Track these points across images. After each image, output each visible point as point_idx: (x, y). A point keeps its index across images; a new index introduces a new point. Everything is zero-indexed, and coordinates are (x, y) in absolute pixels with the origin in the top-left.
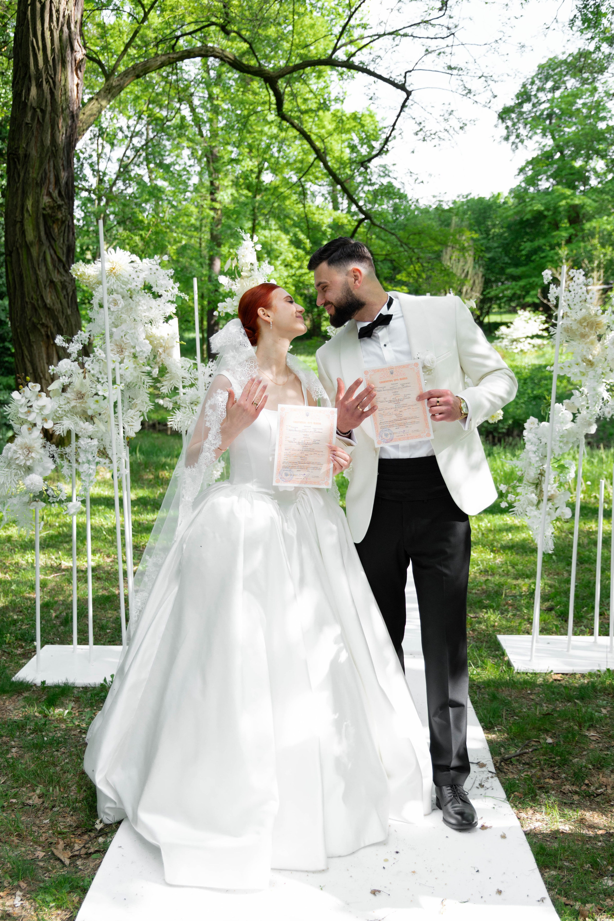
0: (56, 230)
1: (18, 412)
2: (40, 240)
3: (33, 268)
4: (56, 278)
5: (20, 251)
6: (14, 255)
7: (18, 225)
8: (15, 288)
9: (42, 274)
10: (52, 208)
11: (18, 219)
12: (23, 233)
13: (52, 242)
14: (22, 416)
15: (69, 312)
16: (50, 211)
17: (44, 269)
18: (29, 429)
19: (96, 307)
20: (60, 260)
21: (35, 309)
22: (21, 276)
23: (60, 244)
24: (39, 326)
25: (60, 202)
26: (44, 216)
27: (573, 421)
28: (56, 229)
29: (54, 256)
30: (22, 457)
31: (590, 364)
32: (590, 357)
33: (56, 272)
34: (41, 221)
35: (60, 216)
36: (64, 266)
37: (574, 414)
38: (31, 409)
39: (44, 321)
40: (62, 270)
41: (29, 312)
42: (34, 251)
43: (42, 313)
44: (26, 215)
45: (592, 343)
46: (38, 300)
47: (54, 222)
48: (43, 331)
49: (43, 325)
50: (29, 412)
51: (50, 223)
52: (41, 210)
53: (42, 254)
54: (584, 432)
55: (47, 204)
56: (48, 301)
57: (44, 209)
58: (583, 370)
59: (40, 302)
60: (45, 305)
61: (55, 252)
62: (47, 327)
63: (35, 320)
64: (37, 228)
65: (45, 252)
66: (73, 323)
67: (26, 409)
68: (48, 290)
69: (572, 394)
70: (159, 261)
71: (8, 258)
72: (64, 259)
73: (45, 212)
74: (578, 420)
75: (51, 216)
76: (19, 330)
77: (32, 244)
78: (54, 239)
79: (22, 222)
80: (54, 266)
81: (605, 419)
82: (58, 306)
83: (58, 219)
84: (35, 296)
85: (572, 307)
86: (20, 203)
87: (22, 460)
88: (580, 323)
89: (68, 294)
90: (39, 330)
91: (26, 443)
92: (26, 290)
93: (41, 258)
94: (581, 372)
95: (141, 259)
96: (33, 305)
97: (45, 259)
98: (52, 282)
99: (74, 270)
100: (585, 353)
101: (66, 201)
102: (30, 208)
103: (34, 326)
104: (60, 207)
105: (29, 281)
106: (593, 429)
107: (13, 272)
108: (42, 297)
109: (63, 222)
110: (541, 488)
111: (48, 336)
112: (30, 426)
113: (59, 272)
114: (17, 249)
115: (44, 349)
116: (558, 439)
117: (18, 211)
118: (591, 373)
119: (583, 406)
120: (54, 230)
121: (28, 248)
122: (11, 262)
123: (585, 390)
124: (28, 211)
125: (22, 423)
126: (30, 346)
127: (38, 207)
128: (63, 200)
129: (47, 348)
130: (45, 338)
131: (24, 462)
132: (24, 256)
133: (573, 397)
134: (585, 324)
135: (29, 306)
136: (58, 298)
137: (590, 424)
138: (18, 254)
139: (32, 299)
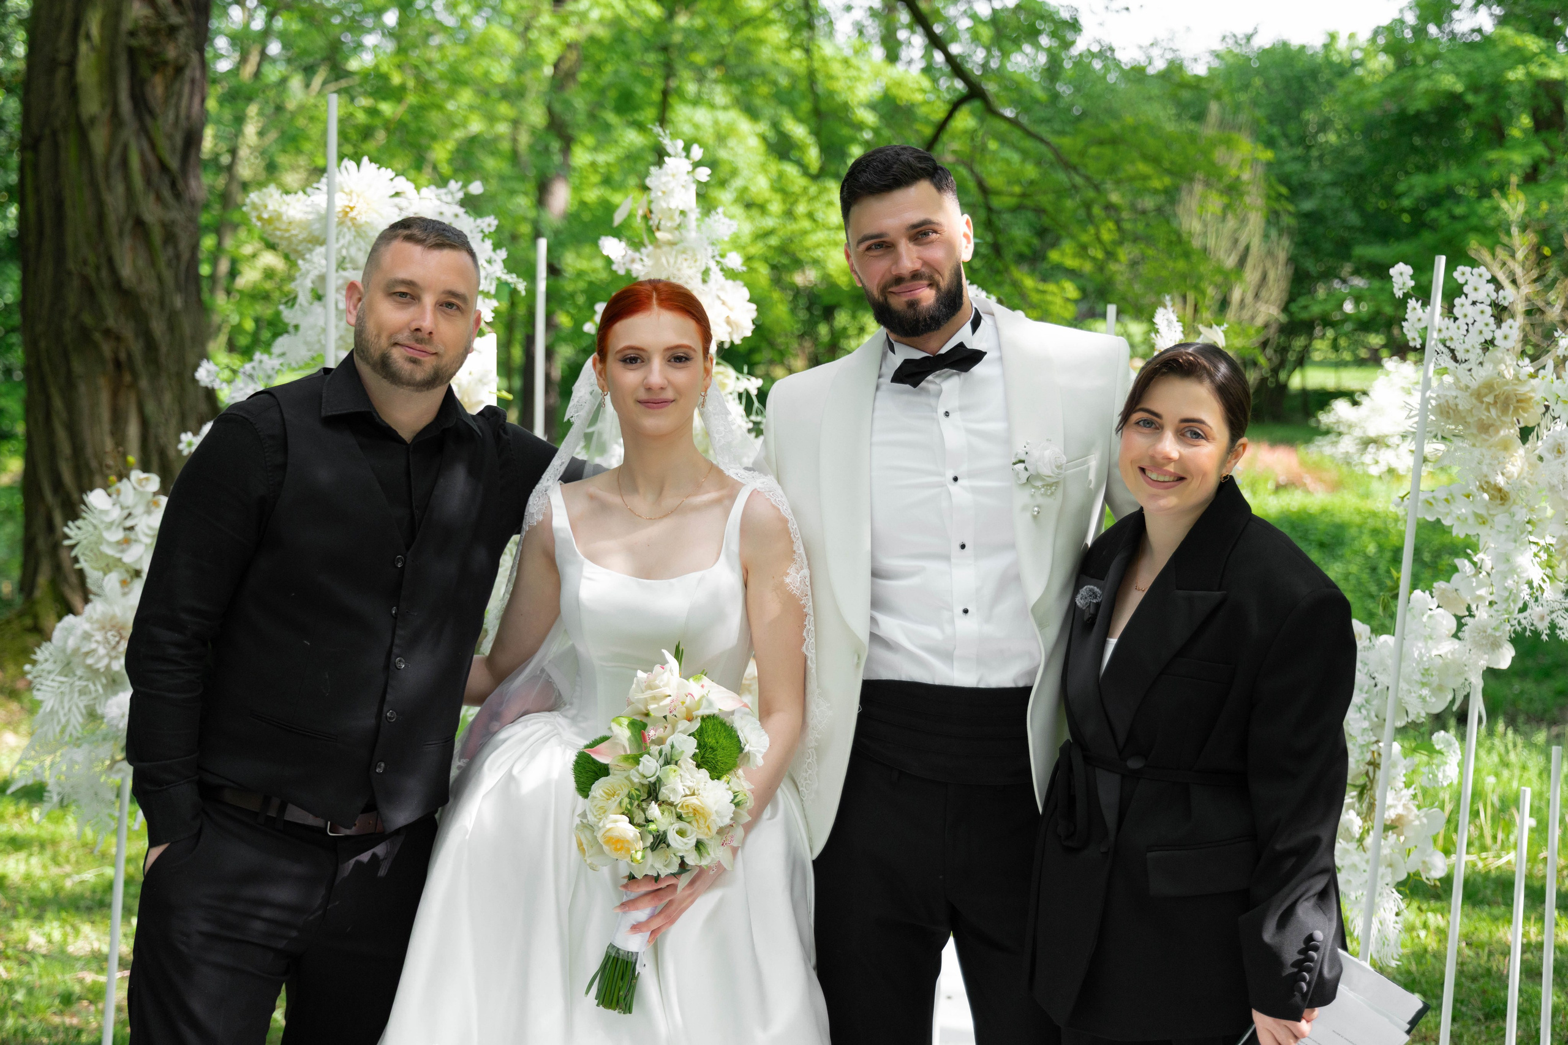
0: (159, 90)
1: (100, 540)
2: (115, 114)
3: (93, 184)
4: (151, 212)
5: (61, 138)
6: (45, 147)
7: (61, 73)
8: (41, 234)
9: (115, 200)
10: (153, 32)
11: (63, 56)
12: (73, 91)
13: (148, 120)
14: (109, 551)
15: (178, 302)
16: (145, 41)
17: (120, 189)
18: (124, 583)
19: (303, 298)
20: (164, 167)
21: (89, 291)
22: (59, 204)
23: (165, 124)
24: (97, 336)
25: (175, 19)
26: (131, 52)
27: (1455, 636)
28: (157, 87)
29: (151, 158)
30: (102, 651)
31: (1501, 496)
32: (1501, 481)
33: (152, 197)
34: (122, 61)
35: (171, 52)
36: (173, 185)
37: (1459, 619)
38: (132, 535)
39: (111, 322)
40: (167, 193)
41: (72, 299)
42: (99, 139)
43: (108, 302)
44: (83, 47)
45: (1506, 446)
46: (98, 269)
47: (155, 69)
48: (107, 349)
49: (107, 333)
50: (126, 542)
51: (144, 70)
52: (123, 38)
53: (118, 150)
54: (1483, 664)
55: (141, 23)
56: (126, 271)
57: (132, 34)
58: (1482, 512)
59: (104, 273)
60: (117, 284)
61: (153, 146)
62: (118, 338)
63: (87, 319)
64: (109, 80)
65: (126, 148)
66: (187, 330)
67: (118, 535)
68: (128, 242)
69: (1455, 569)
70: (460, 195)
71: (29, 155)
72: (174, 164)
73: (134, 43)
74: (1466, 632)
75: (149, 54)
76: (43, 344)
77: (93, 120)
78: (151, 113)
79: (71, 64)
80: (148, 182)
81: (1536, 634)
82: (149, 286)
83: (165, 63)
84: (92, 258)
85: (1460, 355)
86: (68, 17)
87: (100, 659)
88: (1479, 396)
89: (178, 257)
90: (96, 347)
91: (113, 617)
92: (69, 241)
93: (115, 160)
94: (1477, 516)
95: (418, 188)
96: (85, 279)
97: (125, 163)
98: (139, 223)
99: (255, 207)
100: (1485, 469)
101: (191, 15)
102: (95, 30)
103: (85, 336)
104: (173, 30)
105: (78, 218)
106: (1505, 658)
107: (37, 190)
108: (110, 261)
109: (179, 70)
110: (1373, 797)
111: (118, 364)
112: (127, 576)
113: (159, 198)
114: (54, 133)
115: (105, 397)
116: (1417, 677)
117: (64, 36)
118: (1501, 518)
119: (1481, 598)
120: (153, 87)
121: (83, 132)
122: (35, 167)
123: (1484, 558)
124: (88, 37)
125: (107, 570)
126: (69, 386)
127: (115, 29)
128: (182, 12)
129: (115, 394)
130: (110, 367)
131: (105, 661)
132: (70, 153)
133: (1456, 577)
134: (1489, 399)
135: (76, 283)
136: (153, 262)
137: (1495, 645)
138: (56, 147)
139: (85, 263)
